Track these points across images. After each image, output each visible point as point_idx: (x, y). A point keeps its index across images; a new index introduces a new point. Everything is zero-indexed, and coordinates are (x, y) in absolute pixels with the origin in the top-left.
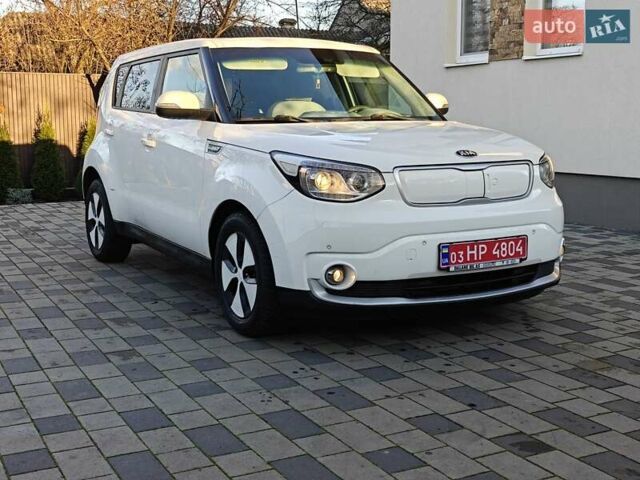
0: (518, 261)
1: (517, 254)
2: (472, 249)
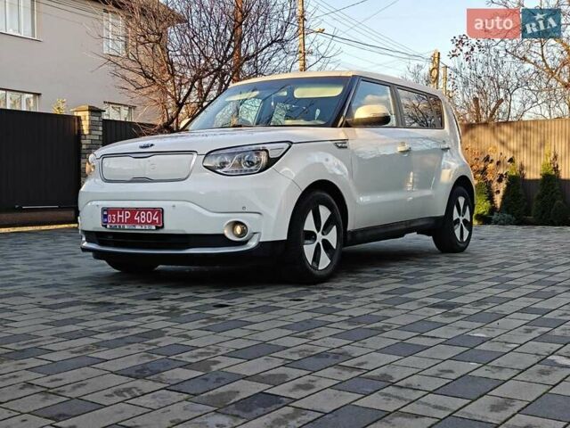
0: (154, 227)
1: (153, 222)
2: (121, 214)
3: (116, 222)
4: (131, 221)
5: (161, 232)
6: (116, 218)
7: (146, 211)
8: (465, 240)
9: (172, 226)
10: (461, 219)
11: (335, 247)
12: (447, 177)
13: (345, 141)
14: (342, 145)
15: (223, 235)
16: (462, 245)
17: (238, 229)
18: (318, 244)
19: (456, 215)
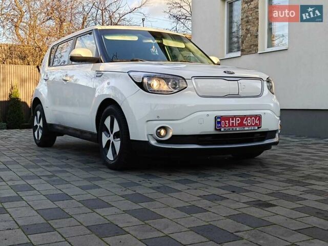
0: (256, 128)
1: (256, 124)
2: (233, 120)
3: (229, 126)
4: (241, 124)
5: (260, 130)
6: (229, 123)
7: (251, 118)
15: (278, 130)
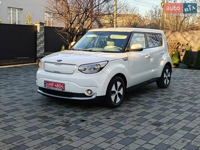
0: (61, 90)
1: (61, 88)
2: (50, 84)
3: (49, 86)
4: (54, 86)
5: (64, 91)
6: (49, 84)
7: (59, 84)
8: (167, 84)
9: (67, 89)
10: (167, 77)
11: (122, 95)
12: (162, 63)
13: (127, 58)
14: (126, 59)
15: (84, 94)
16: (167, 86)
17: (89, 92)
18: (116, 94)
19: (165, 76)
